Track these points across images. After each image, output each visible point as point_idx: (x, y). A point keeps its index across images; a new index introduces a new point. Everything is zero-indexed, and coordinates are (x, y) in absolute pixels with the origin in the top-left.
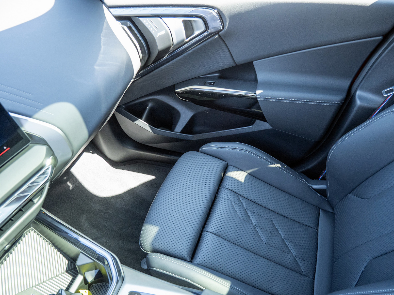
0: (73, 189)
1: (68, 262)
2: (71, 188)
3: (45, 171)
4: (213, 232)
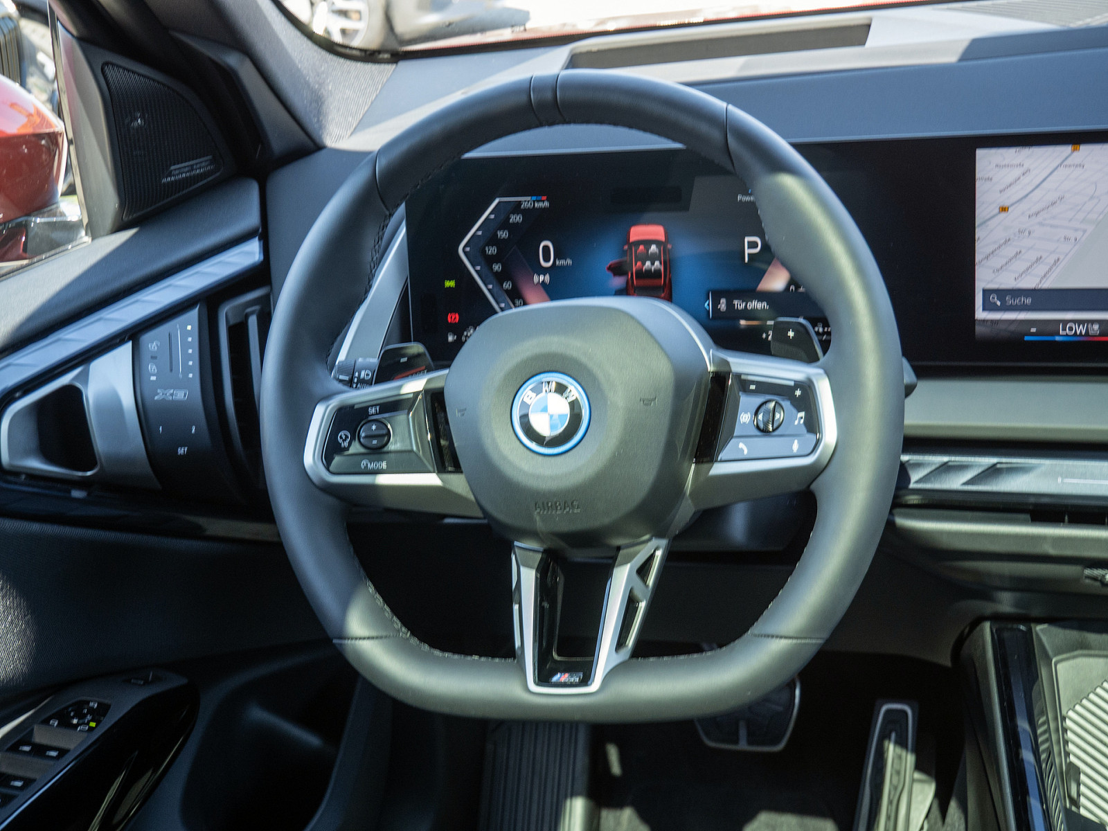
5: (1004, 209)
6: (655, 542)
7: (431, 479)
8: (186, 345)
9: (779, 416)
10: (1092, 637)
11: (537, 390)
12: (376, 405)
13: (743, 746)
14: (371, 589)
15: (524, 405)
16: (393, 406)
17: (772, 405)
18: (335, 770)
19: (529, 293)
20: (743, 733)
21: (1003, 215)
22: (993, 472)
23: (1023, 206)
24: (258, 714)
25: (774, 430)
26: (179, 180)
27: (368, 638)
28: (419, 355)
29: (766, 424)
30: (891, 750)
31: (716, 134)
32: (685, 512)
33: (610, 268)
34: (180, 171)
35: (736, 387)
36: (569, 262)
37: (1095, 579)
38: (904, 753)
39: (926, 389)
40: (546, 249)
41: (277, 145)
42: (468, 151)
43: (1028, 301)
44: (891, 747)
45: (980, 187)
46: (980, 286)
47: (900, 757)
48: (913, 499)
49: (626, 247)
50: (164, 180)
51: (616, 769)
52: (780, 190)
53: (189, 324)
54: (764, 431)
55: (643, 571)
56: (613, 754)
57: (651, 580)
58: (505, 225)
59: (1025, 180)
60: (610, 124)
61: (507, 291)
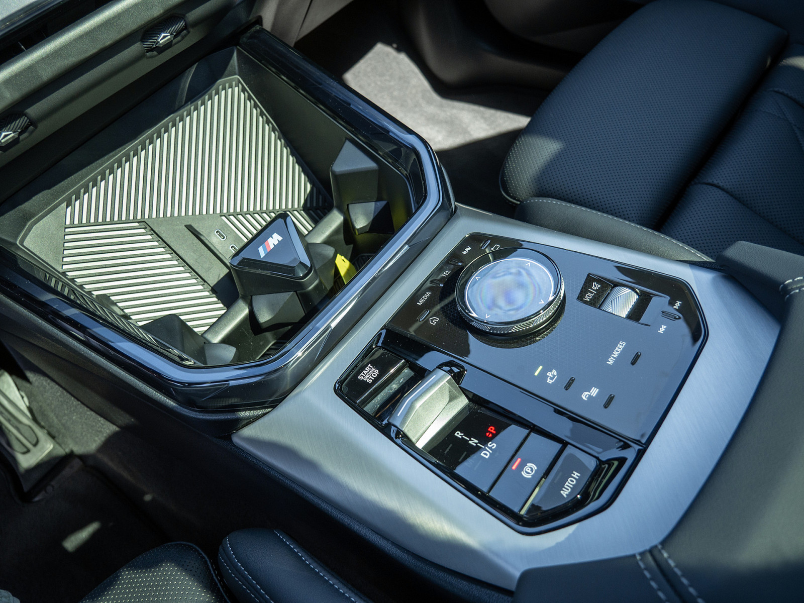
1: (312, 189)
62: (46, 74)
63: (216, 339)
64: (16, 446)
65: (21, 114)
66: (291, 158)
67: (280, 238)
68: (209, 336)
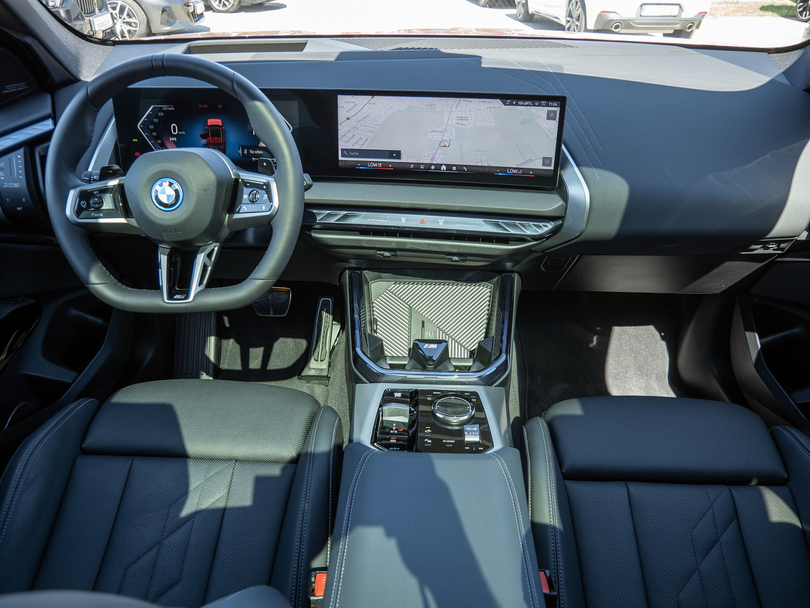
0: (592, 349)
2: (591, 346)
3: (542, 226)
4: (631, 493)
5: (348, 119)
6: (214, 244)
7: (122, 220)
8: (18, 164)
9: (258, 196)
10: (383, 275)
11: (161, 185)
12: (96, 190)
13: (272, 315)
14: (100, 264)
15: (156, 191)
16: (105, 191)
17: (255, 192)
18: (108, 332)
19: (168, 144)
20: (271, 310)
21: (348, 121)
22: (345, 217)
23: (355, 118)
24: (74, 312)
25: (256, 201)
26: (11, 92)
27: (99, 284)
28: (117, 170)
29: (253, 199)
30: (324, 314)
31: (229, 83)
32: (225, 233)
33: (201, 136)
34: (11, 88)
35: (242, 184)
36: (184, 132)
37: (381, 255)
38: (329, 315)
39: (317, 186)
40: (174, 127)
41: (57, 78)
42: (129, 85)
43: (357, 154)
44: (324, 313)
45: (340, 110)
46: (340, 148)
47: (327, 317)
48: (317, 226)
49: (206, 128)
50: (4, 92)
51: (227, 325)
52: (256, 107)
53: (19, 155)
54: (252, 202)
55: (209, 255)
56: (226, 319)
57: (213, 259)
58: (157, 117)
59: (355, 108)
60: (187, 77)
61: (159, 144)
62: (408, 247)
63: (389, 362)
64: (316, 354)
65: (395, 252)
66: (485, 330)
67: (436, 347)
68: (388, 358)
